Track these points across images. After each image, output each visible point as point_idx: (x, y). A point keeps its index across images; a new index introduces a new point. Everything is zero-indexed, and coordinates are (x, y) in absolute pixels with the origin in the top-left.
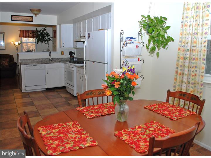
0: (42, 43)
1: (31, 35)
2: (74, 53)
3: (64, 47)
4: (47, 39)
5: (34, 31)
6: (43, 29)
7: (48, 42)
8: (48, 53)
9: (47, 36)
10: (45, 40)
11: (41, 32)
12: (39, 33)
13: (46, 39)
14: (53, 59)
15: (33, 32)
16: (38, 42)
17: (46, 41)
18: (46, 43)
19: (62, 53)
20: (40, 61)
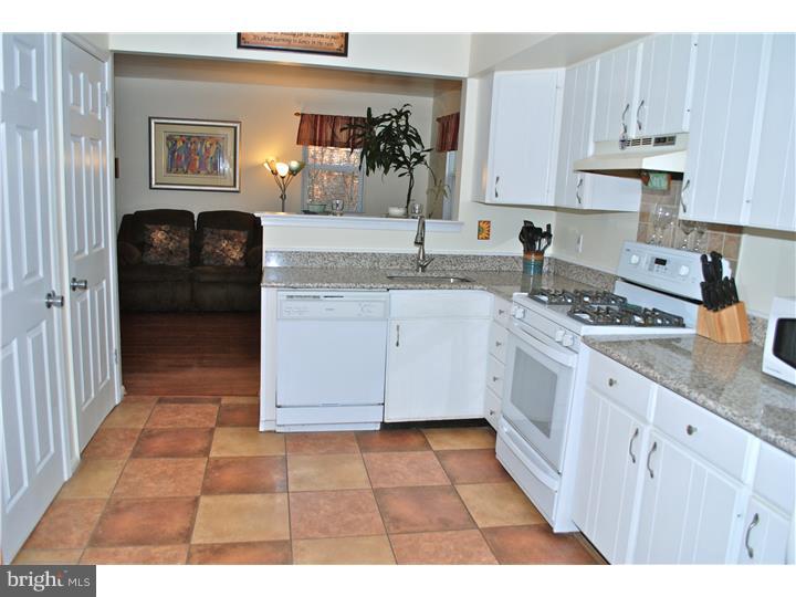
0: (386, 172)
1: (343, 136)
2: (548, 235)
3: (498, 201)
4: (408, 154)
5: (356, 119)
6: (395, 114)
7: (411, 169)
8: (413, 225)
9: (411, 145)
10: (401, 159)
11: (387, 123)
12: (378, 130)
13: (402, 154)
14: (432, 258)
15: (352, 123)
16: (371, 166)
17: (406, 162)
18: (401, 171)
19: (480, 230)
20: (368, 264)
